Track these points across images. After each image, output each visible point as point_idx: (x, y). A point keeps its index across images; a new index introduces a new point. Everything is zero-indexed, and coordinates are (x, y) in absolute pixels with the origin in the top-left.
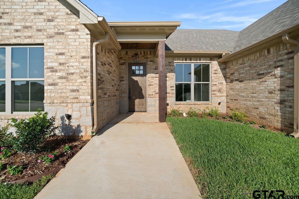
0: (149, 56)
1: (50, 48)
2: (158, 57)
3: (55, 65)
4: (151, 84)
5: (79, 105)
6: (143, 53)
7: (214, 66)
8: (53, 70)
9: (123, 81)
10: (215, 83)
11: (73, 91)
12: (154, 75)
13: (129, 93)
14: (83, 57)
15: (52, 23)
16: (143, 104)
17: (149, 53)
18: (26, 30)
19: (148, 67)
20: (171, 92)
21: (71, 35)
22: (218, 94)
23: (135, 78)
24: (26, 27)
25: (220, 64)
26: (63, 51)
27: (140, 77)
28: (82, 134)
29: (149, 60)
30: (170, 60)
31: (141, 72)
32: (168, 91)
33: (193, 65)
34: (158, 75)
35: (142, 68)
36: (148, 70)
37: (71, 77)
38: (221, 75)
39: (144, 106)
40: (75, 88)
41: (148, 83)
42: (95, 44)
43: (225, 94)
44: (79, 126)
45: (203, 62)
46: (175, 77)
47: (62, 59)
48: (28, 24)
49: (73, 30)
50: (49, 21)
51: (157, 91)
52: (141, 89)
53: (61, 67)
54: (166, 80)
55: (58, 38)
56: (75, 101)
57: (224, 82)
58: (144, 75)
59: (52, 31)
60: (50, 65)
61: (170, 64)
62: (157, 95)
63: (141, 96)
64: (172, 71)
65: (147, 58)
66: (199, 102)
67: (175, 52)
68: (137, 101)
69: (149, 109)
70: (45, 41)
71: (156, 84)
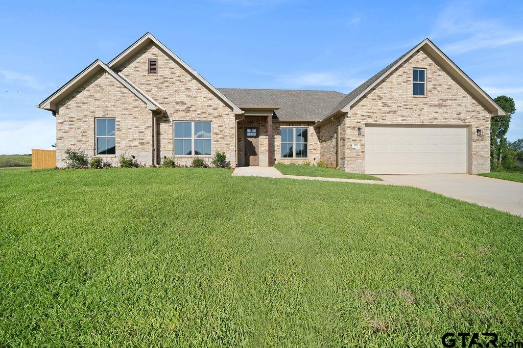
0: (260, 122)
1: (215, 123)
2: (267, 123)
3: (218, 131)
4: (263, 143)
5: (229, 151)
6: (256, 120)
7: (311, 130)
8: (216, 134)
9: (240, 141)
10: (311, 144)
11: (227, 144)
12: (265, 137)
13: (245, 151)
14: (232, 128)
15: (216, 111)
16: (256, 160)
17: (261, 120)
18: (203, 114)
19: (260, 130)
20: (278, 150)
21: (226, 117)
22: (314, 152)
23: (249, 139)
24: (203, 113)
25: (316, 129)
26: (222, 125)
27: (254, 139)
28: (231, 165)
29: (261, 125)
30: (277, 125)
31: (255, 135)
32: (276, 149)
33: (294, 130)
34: (268, 137)
35: (255, 131)
36: (260, 133)
37: (225, 138)
38: (316, 137)
39: (257, 161)
40: (227, 143)
41: (260, 143)
42: (237, 121)
43: (319, 152)
44: (229, 162)
45: (303, 127)
46: (281, 138)
47: (221, 128)
48: (204, 111)
49: (227, 114)
50: (215, 109)
51: (267, 149)
52: (254, 148)
53: (221, 133)
54: (274, 141)
55: (219, 118)
56: (228, 149)
57: (318, 143)
58: (257, 136)
59: (216, 115)
60: (215, 131)
61: (277, 128)
62: (267, 153)
63: (255, 154)
64: (278, 134)
65: (260, 124)
66: (299, 158)
67: (280, 120)
68: (251, 157)
69: (260, 163)
70: (213, 120)
71: (266, 144)
